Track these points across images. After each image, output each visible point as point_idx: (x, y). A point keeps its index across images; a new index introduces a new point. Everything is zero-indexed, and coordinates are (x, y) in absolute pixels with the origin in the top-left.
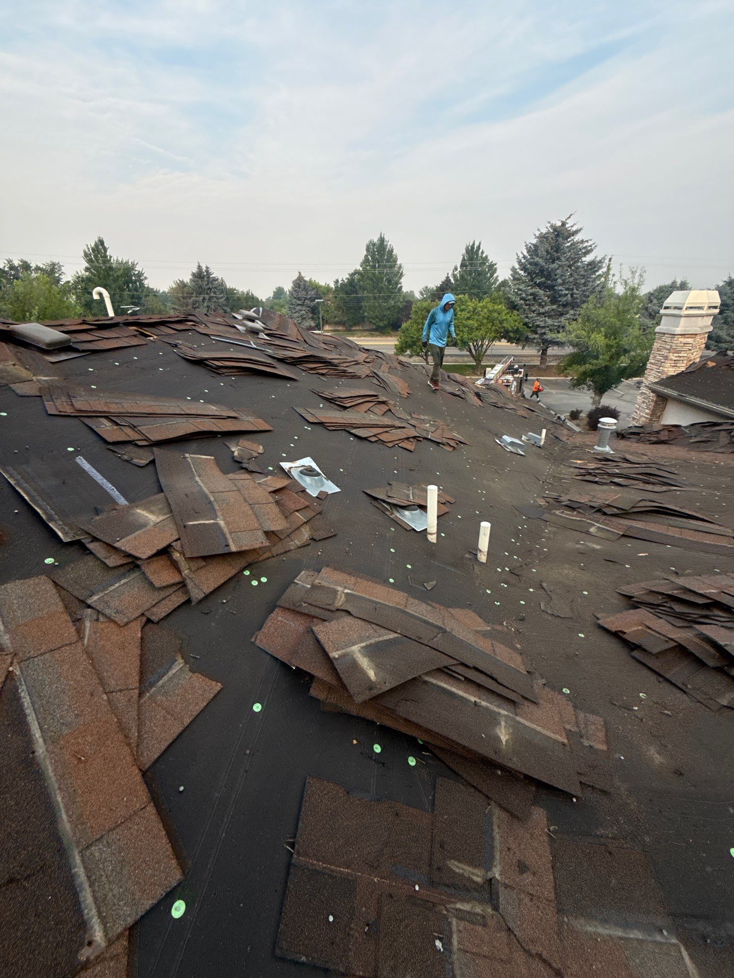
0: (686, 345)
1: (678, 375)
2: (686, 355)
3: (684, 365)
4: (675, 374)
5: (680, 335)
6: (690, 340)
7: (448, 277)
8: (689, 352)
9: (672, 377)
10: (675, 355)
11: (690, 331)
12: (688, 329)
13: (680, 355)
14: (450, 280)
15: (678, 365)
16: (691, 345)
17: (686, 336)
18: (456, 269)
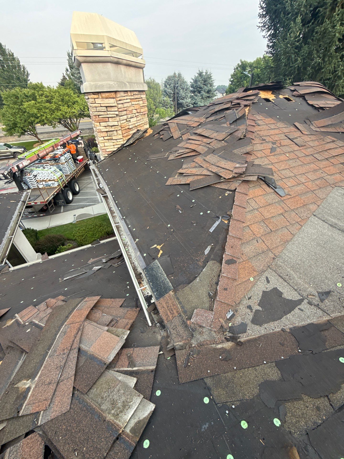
0: (109, 109)
1: (119, 150)
2: (116, 123)
3: (121, 137)
4: (115, 149)
5: (94, 93)
6: (111, 102)
7: (64, 76)
8: (118, 118)
9: (114, 153)
10: (103, 124)
11: (103, 86)
12: (100, 83)
13: (110, 124)
14: (66, 79)
15: (114, 138)
16: (116, 109)
17: (104, 95)
18: (67, 70)
